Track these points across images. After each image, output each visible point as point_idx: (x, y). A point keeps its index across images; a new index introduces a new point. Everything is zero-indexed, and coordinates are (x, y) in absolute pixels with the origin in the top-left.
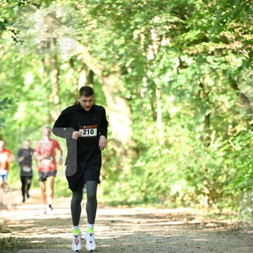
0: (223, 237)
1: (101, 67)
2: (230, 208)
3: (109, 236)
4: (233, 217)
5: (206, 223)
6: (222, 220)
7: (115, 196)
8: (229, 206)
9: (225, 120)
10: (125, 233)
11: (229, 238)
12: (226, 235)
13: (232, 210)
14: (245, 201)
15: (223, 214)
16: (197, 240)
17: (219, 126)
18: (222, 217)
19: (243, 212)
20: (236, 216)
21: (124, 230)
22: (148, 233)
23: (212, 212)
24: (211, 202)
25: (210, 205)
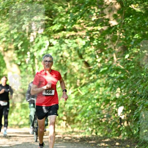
0: (75, 145)
1: (3, 45)
2: (79, 128)
3: (8, 145)
4: (80, 133)
5: (64, 137)
6: (74, 135)
7: (11, 121)
8: (78, 127)
9: (75, 77)
10: (18, 143)
11: (78, 145)
12: (76, 144)
13: (80, 129)
14: (87, 124)
15: (74, 132)
16: (59, 147)
17: (72, 80)
18: (74, 133)
19: (86, 130)
20: (82, 133)
21: (17, 141)
22: (31, 143)
23: (68, 131)
24: (67, 124)
25: (67, 127)
